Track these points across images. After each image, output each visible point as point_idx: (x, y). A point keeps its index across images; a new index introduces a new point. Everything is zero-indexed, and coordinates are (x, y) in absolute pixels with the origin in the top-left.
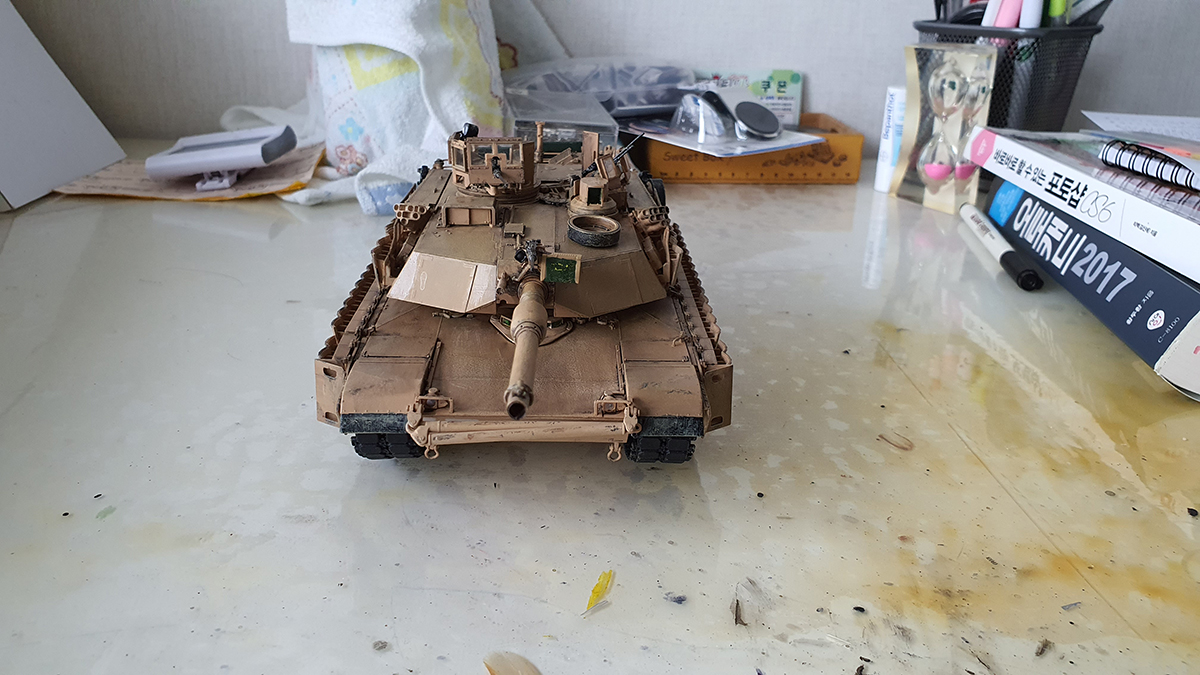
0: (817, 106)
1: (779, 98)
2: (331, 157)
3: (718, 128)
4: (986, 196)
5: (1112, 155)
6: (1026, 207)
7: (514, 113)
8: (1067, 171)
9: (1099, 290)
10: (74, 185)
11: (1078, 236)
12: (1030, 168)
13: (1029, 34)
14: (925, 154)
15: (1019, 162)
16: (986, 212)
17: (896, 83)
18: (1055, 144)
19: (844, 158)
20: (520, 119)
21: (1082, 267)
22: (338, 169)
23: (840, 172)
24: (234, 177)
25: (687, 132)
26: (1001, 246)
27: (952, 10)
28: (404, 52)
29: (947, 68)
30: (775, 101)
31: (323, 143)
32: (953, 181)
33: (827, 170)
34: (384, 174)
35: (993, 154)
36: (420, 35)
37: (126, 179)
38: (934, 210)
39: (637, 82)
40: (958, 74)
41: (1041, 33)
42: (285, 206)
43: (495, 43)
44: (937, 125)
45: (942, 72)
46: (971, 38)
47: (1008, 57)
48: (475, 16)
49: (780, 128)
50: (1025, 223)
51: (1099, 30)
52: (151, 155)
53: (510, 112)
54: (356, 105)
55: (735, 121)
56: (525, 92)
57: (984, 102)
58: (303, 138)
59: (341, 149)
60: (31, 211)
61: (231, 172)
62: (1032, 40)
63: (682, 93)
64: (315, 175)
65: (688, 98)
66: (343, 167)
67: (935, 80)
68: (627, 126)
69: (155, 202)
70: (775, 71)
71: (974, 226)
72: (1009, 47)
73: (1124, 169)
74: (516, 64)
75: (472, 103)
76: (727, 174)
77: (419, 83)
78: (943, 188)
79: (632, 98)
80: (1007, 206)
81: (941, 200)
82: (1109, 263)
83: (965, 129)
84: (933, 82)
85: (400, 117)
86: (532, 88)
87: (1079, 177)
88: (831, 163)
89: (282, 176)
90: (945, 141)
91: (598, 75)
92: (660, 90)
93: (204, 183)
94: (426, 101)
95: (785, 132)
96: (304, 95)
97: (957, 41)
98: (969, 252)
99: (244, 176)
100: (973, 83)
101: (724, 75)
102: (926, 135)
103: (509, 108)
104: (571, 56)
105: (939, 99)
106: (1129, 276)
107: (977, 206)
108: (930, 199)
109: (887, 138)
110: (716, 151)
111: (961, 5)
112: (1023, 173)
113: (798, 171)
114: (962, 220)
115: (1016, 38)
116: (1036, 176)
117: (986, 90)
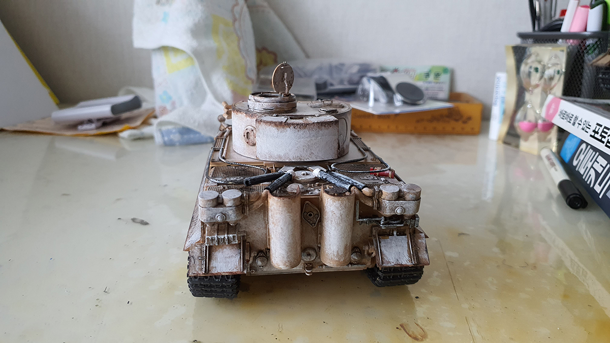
3: (384, 97)
4: (559, 144)
12: (581, 121)
13: (594, 35)
14: (519, 115)
15: (574, 117)
17: (501, 71)
19: (469, 118)
23: (468, 127)
24: (100, 124)
25: (363, 100)
26: (560, 175)
29: (533, 58)
30: (432, 85)
32: (537, 133)
33: (459, 125)
34: (172, 122)
35: (559, 113)
36: (195, 40)
38: (526, 152)
39: (345, 73)
40: (539, 62)
41: (602, 35)
42: (119, 139)
44: (527, 96)
45: (529, 61)
46: (554, 40)
47: (579, 51)
48: (239, 33)
49: (425, 98)
50: (580, 160)
54: (167, 83)
55: (394, 93)
57: (559, 79)
62: (596, 40)
64: (143, 123)
65: (365, 80)
69: (51, 136)
70: (432, 66)
71: (547, 163)
72: (580, 45)
75: (231, 82)
78: (531, 138)
80: (571, 149)
81: (530, 145)
84: (524, 68)
85: (191, 90)
90: (531, 107)
92: (356, 77)
93: (83, 126)
94: (203, 80)
95: (430, 101)
97: (544, 42)
100: (550, 67)
102: (520, 102)
104: (308, 58)
105: (528, 79)
108: (524, 145)
109: (496, 106)
112: (577, 125)
113: (440, 126)
114: (541, 159)
115: (585, 38)
116: (584, 126)
117: (560, 72)
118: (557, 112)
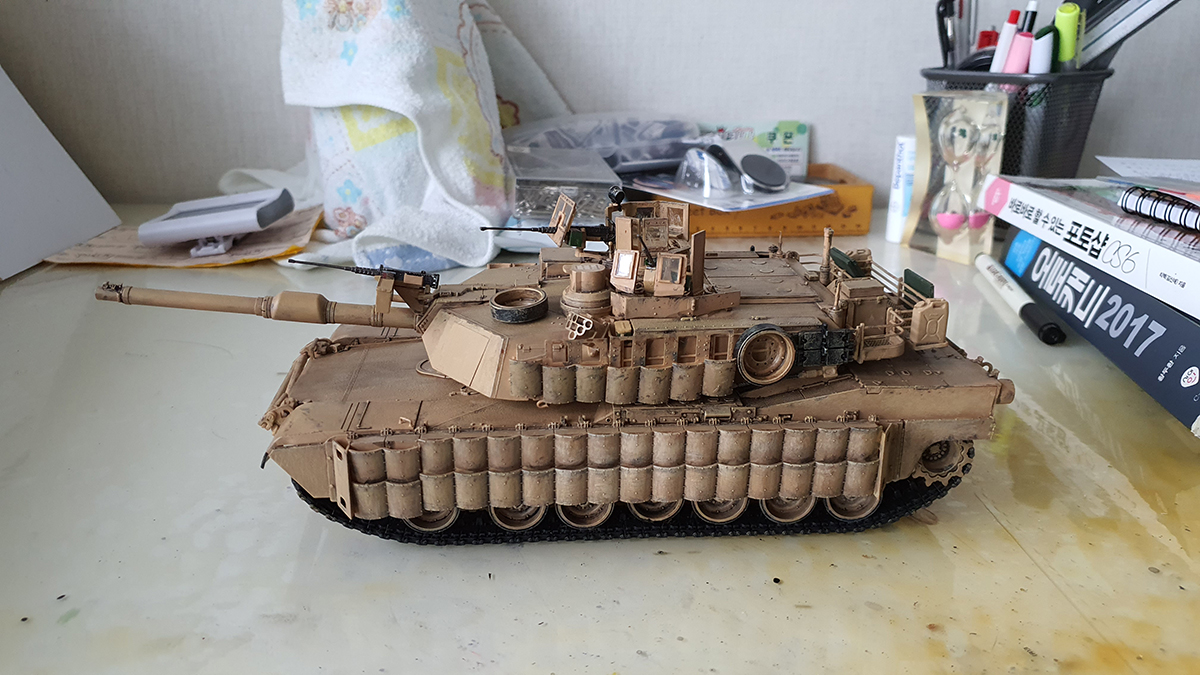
0: (825, 156)
1: (786, 149)
2: (329, 220)
3: (724, 181)
4: (1001, 246)
5: (1132, 201)
6: (1044, 257)
7: (515, 171)
8: (1087, 220)
9: (1127, 345)
10: (66, 254)
11: (1101, 287)
12: (1047, 217)
13: (1039, 79)
14: (937, 204)
15: (1035, 212)
16: (1002, 262)
17: (905, 132)
18: (1071, 191)
19: (854, 209)
20: (521, 178)
21: (1107, 320)
22: (337, 232)
23: (851, 224)
24: (229, 243)
25: (692, 187)
26: (1019, 299)
27: (960, 57)
28: (401, 112)
29: (957, 116)
30: (782, 152)
31: (321, 205)
32: (967, 230)
33: (837, 222)
34: (383, 237)
35: (1008, 204)
36: (417, 95)
37: (121, 247)
38: (950, 261)
39: (641, 137)
40: (968, 121)
41: (1051, 79)
42: (281, 271)
43: (495, 100)
44: (949, 174)
45: (952, 120)
46: (980, 85)
47: (1018, 103)
48: (474, 75)
49: (788, 180)
50: (1043, 273)
51: (1110, 74)
52: (147, 220)
53: (511, 171)
54: (353, 166)
55: (741, 174)
56: (526, 150)
57: (996, 148)
58: (303, 200)
59: (340, 211)
60: (19, 282)
61: (226, 238)
62: (1043, 86)
63: (687, 147)
64: (313, 239)
65: (692, 153)
66: (341, 229)
67: (946, 129)
68: (631, 183)
69: (148, 270)
70: (780, 123)
71: (991, 278)
72: (1019, 94)
73: (1145, 216)
74: (518, 122)
75: (471, 163)
76: (734, 228)
77: (417, 144)
78: (957, 238)
79: (636, 153)
80: (1023, 255)
81: (955, 250)
82: (1136, 315)
83: (978, 177)
84: (943, 130)
85: (399, 178)
86: (534, 145)
87: (1099, 226)
88: (840, 215)
89: (279, 240)
90: (957, 190)
91: (600, 132)
92: (664, 145)
93: (199, 249)
94: (425, 162)
95: (793, 184)
96: (302, 157)
97: (966, 88)
98: (986, 304)
99: (240, 241)
100: (984, 130)
101: (728, 130)
102: (937, 185)
103: (510, 167)
104: (574, 112)
105: (950, 148)
106: (1158, 330)
107: (993, 255)
108: (943, 248)
109: (897, 187)
110: (722, 206)
111: (968, 52)
112: (1040, 223)
113: (807, 223)
114: (978, 271)
115: (1026, 83)
116: (1054, 225)
117: (998, 137)
118: (1006, 201)
